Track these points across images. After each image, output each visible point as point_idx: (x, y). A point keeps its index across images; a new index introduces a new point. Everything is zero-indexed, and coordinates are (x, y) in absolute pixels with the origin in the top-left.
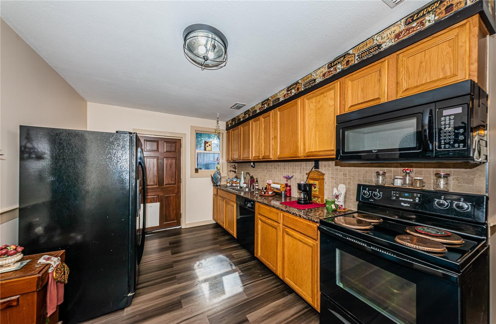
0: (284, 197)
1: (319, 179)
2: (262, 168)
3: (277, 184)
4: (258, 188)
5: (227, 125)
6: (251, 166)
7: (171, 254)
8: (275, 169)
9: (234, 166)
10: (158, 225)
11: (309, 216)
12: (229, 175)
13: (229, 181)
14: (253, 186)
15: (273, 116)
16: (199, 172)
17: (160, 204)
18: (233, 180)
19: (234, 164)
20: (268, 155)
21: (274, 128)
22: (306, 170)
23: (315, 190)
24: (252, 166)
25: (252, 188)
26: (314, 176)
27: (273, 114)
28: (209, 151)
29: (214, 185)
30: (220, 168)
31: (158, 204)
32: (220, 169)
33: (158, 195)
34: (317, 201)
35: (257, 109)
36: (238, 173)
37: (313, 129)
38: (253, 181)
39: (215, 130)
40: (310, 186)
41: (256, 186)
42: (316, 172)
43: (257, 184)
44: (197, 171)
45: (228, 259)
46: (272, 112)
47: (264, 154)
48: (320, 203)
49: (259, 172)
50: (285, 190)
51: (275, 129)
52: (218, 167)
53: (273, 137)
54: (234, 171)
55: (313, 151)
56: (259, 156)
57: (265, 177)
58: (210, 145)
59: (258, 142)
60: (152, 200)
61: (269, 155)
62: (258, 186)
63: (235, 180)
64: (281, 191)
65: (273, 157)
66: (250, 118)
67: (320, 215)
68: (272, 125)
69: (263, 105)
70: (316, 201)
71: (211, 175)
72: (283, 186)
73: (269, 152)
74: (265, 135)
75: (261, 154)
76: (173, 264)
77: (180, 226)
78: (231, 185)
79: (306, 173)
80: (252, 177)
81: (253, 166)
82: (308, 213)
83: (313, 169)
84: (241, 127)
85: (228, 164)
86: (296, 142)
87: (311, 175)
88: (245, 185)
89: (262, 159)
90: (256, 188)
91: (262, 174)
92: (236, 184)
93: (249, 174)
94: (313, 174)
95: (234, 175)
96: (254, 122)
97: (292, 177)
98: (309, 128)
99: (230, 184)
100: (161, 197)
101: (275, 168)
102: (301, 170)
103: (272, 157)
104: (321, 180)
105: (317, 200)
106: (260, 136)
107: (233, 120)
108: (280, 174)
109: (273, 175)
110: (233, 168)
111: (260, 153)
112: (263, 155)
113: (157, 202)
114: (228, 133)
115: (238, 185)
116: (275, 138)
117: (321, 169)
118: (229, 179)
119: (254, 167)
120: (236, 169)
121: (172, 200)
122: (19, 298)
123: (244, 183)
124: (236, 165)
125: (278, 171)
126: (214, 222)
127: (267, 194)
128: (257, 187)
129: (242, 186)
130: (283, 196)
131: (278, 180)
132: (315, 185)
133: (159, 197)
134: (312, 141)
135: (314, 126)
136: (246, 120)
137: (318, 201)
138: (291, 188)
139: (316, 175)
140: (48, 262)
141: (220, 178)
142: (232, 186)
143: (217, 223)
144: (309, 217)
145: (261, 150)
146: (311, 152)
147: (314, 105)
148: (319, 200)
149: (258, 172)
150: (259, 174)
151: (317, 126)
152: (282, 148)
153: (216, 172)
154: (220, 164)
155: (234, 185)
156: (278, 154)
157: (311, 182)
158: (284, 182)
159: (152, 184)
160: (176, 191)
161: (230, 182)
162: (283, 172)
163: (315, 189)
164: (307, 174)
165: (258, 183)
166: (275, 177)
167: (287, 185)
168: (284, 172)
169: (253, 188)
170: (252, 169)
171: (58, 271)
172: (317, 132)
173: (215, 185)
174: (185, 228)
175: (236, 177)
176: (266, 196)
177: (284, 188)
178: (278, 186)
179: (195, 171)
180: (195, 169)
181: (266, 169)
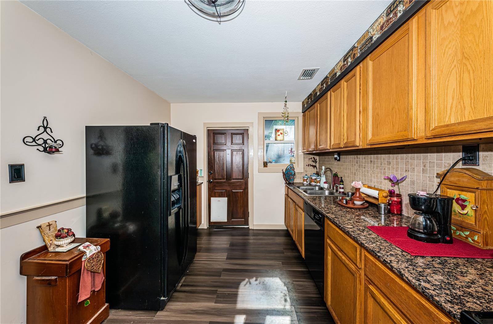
0: (385, 214)
1: (477, 188)
2: (350, 161)
3: (374, 188)
4: (343, 193)
5: (303, 105)
6: (334, 159)
7: (226, 258)
8: (370, 164)
9: (313, 159)
10: (226, 221)
11: (429, 282)
12: (306, 171)
13: (306, 178)
14: (337, 187)
15: (361, 74)
16: (268, 166)
17: (228, 199)
18: (311, 177)
19: (312, 156)
20: (353, 140)
21: (363, 94)
22: (439, 166)
23: (465, 212)
24: (336, 159)
25: (335, 191)
26: (459, 181)
27: (362, 70)
28: (281, 140)
29: (286, 182)
30: (294, 161)
31: (226, 199)
32: (295, 163)
33: (226, 190)
34: (470, 239)
35: (337, 71)
36: (319, 168)
37: (454, 71)
38: (337, 180)
39: (283, 113)
40: (447, 202)
41: (340, 188)
42: (467, 172)
43: (342, 186)
44: (265, 164)
45: (285, 288)
46: (360, 67)
47: (348, 139)
48: (481, 246)
49: (346, 168)
50: (388, 202)
51: (365, 95)
52: (292, 160)
53: (361, 108)
54: (313, 166)
55: (453, 122)
56: (339, 144)
57: (355, 175)
58: (281, 134)
59: (339, 122)
60: (221, 194)
61: (355, 141)
62: (343, 188)
63: (314, 178)
64: (380, 201)
65: (361, 143)
66: (329, 88)
67: (469, 287)
68: (360, 89)
69: (346, 60)
70: (467, 238)
71: (283, 170)
72: (385, 194)
73: (354, 137)
74: (348, 110)
75: (342, 140)
76: (222, 272)
77: (248, 225)
78: (310, 183)
79: (437, 174)
80: (336, 176)
81: (338, 158)
82: (429, 271)
83: (460, 165)
84: (317, 105)
85: (305, 156)
86: (407, 110)
87: (451, 178)
88: (326, 186)
89: (344, 148)
90: (340, 192)
91: (350, 171)
92: (315, 182)
93: (331, 170)
94: (459, 177)
95: (315, 171)
96: (334, 92)
97: (403, 179)
98: (442, 71)
99: (307, 182)
100: (229, 191)
101: (371, 161)
102: (425, 166)
103: (359, 144)
104: (484, 192)
105: (471, 236)
106: (341, 112)
107: (310, 97)
108: (381, 173)
109: (368, 173)
110: (313, 161)
111: (341, 138)
112: (345, 141)
113: (225, 197)
114: (304, 116)
115: (318, 184)
116: (364, 110)
117: (483, 164)
118: (306, 176)
119: (339, 160)
120: (316, 162)
121: (239, 196)
122: (57, 278)
123: (325, 183)
124: (317, 158)
125: (377, 167)
126: (285, 228)
127: (350, 205)
128: (342, 190)
129: (322, 186)
130: (383, 213)
131: (378, 182)
132: (464, 201)
133: (227, 192)
134: (450, 101)
135: (455, 63)
136: (324, 93)
137: (473, 240)
138: (401, 199)
139: (465, 180)
140: (85, 250)
141: (293, 173)
142: (310, 185)
143: (287, 230)
144: (428, 285)
145: (342, 134)
146: (447, 126)
147: (456, 12)
148: (476, 238)
149: (344, 168)
150: (346, 170)
151: (464, 61)
152: (376, 125)
153: (289, 167)
154: (294, 156)
155: (313, 183)
156: (370, 136)
157: (453, 194)
158: (387, 186)
159: (221, 178)
160: (243, 187)
161: (307, 180)
162: (386, 169)
163: (463, 209)
164: (438, 176)
165: (343, 184)
166: (371, 176)
167: (392, 193)
168: (389, 169)
169: (337, 191)
170: (336, 163)
171: (90, 260)
172: (466, 75)
173: (288, 182)
174: (253, 229)
175: (316, 174)
176: (348, 208)
177: (386, 197)
178: (375, 193)
179: (264, 164)
180: (264, 162)
181: (357, 163)
